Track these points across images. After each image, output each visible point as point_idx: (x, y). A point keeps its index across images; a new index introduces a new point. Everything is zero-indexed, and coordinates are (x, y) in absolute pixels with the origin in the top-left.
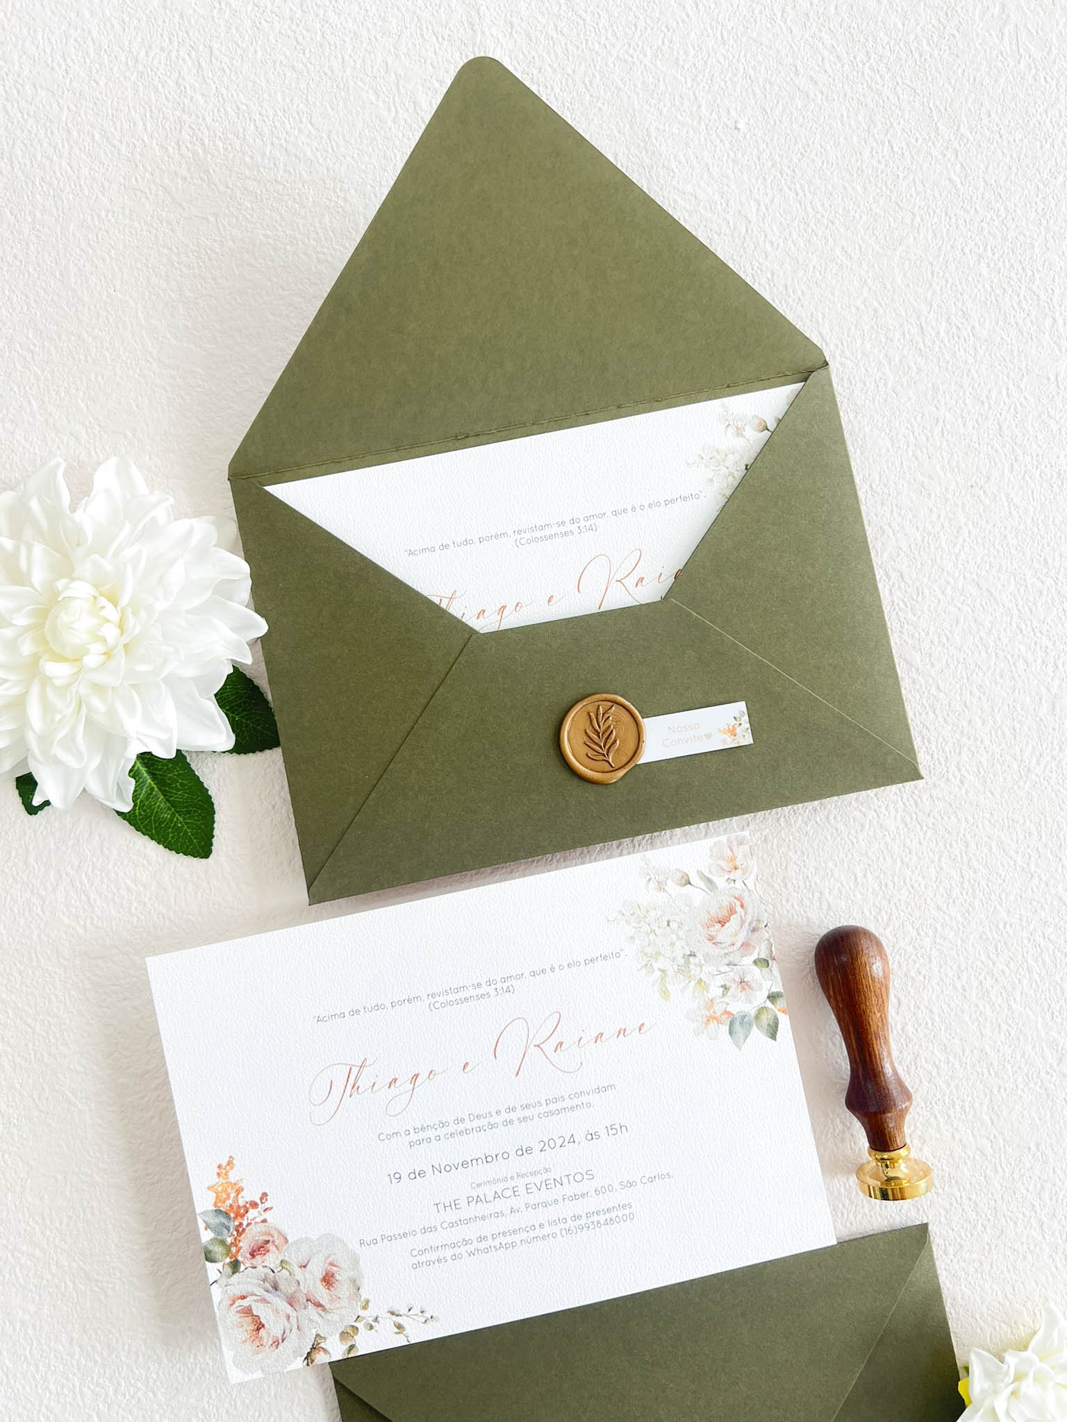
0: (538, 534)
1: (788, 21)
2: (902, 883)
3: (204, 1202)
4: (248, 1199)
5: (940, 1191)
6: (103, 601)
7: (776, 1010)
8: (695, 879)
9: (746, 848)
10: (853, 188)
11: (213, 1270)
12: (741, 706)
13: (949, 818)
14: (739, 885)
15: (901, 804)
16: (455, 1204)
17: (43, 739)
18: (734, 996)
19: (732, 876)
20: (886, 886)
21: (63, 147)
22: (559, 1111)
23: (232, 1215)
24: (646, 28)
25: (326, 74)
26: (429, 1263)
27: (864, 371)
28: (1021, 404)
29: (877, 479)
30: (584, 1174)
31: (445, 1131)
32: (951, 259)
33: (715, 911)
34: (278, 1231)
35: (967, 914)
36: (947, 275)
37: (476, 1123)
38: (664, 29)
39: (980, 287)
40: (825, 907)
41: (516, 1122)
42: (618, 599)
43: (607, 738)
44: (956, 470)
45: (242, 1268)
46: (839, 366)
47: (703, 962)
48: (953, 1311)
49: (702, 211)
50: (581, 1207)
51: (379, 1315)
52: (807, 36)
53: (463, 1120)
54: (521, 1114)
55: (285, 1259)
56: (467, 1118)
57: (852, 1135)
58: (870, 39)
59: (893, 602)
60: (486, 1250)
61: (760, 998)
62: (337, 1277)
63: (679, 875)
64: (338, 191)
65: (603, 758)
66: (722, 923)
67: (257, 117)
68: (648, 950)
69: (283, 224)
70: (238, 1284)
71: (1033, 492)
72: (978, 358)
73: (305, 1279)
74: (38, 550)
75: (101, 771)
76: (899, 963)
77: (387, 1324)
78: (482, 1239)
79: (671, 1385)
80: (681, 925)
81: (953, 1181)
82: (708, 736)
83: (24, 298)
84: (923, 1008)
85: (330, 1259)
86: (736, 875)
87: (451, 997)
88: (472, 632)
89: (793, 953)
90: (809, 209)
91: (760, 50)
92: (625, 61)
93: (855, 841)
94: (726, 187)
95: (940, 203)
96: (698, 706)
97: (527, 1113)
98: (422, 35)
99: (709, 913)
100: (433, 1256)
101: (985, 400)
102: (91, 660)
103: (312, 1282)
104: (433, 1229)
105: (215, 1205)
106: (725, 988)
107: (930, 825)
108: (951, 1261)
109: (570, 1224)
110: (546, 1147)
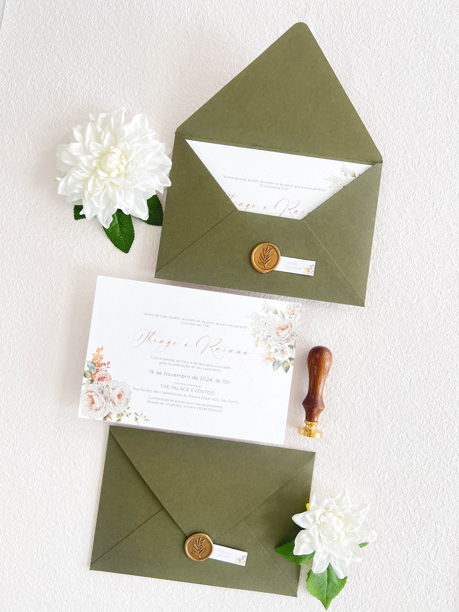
0: (268, 185)
1: (411, 45)
2: (347, 341)
3: (89, 358)
4: (104, 362)
5: (324, 445)
6: (123, 157)
7: (290, 363)
8: (279, 313)
9: (299, 309)
10: (413, 108)
11: (85, 380)
12: (314, 263)
13: (370, 325)
14: (293, 320)
15: (356, 316)
16: (167, 387)
17: (91, 195)
18: (278, 354)
19: (291, 316)
20: (341, 340)
21: (159, 8)
22: (210, 370)
23: (97, 365)
24: (363, 32)
25: (252, 12)
26: (153, 402)
27: (395, 170)
28: (443, 198)
29: (386, 206)
30: (211, 392)
31: (172, 362)
32: (437, 143)
33: (282, 325)
34: (109, 375)
35: (364, 359)
36: (434, 147)
37: (183, 364)
38: (369, 34)
39: (444, 155)
40: (318, 339)
41: (196, 368)
42: (287, 215)
43: (267, 258)
44: (414, 213)
45: (94, 382)
46: (387, 165)
47: (272, 340)
48: (314, 484)
49: (360, 98)
50: (207, 402)
51: (132, 413)
52: (416, 52)
53: (179, 361)
54: (198, 366)
55: (108, 385)
56: (181, 362)
57: (301, 416)
58: (437, 60)
59: (377, 249)
60: (172, 405)
61: (286, 358)
62: (123, 396)
63: (274, 310)
64: (243, 52)
65: (263, 264)
66: (283, 330)
67: (225, 19)
68: (256, 330)
69: (221, 57)
70: (91, 387)
71: (437, 229)
72: (434, 178)
73: (112, 393)
74: (108, 134)
75: (104, 211)
77: (133, 417)
78: (172, 401)
79: (215, 471)
80: (269, 326)
81: (329, 443)
82: (300, 269)
83: (130, 53)
84: (339, 384)
85: (122, 390)
86: (293, 316)
87: (189, 322)
88: (236, 209)
90: (396, 110)
91: (398, 52)
92: (352, 40)
93: (336, 322)
94: (371, 94)
95: (440, 123)
96: (300, 258)
97: (200, 366)
98: (288, 10)
99: (280, 325)
100: (155, 401)
101: (432, 193)
102: (113, 175)
103: (114, 395)
104: (158, 392)
105: (93, 360)
106: (276, 350)
107: (363, 325)
108: (319, 468)
109: (201, 406)
110: (202, 379)
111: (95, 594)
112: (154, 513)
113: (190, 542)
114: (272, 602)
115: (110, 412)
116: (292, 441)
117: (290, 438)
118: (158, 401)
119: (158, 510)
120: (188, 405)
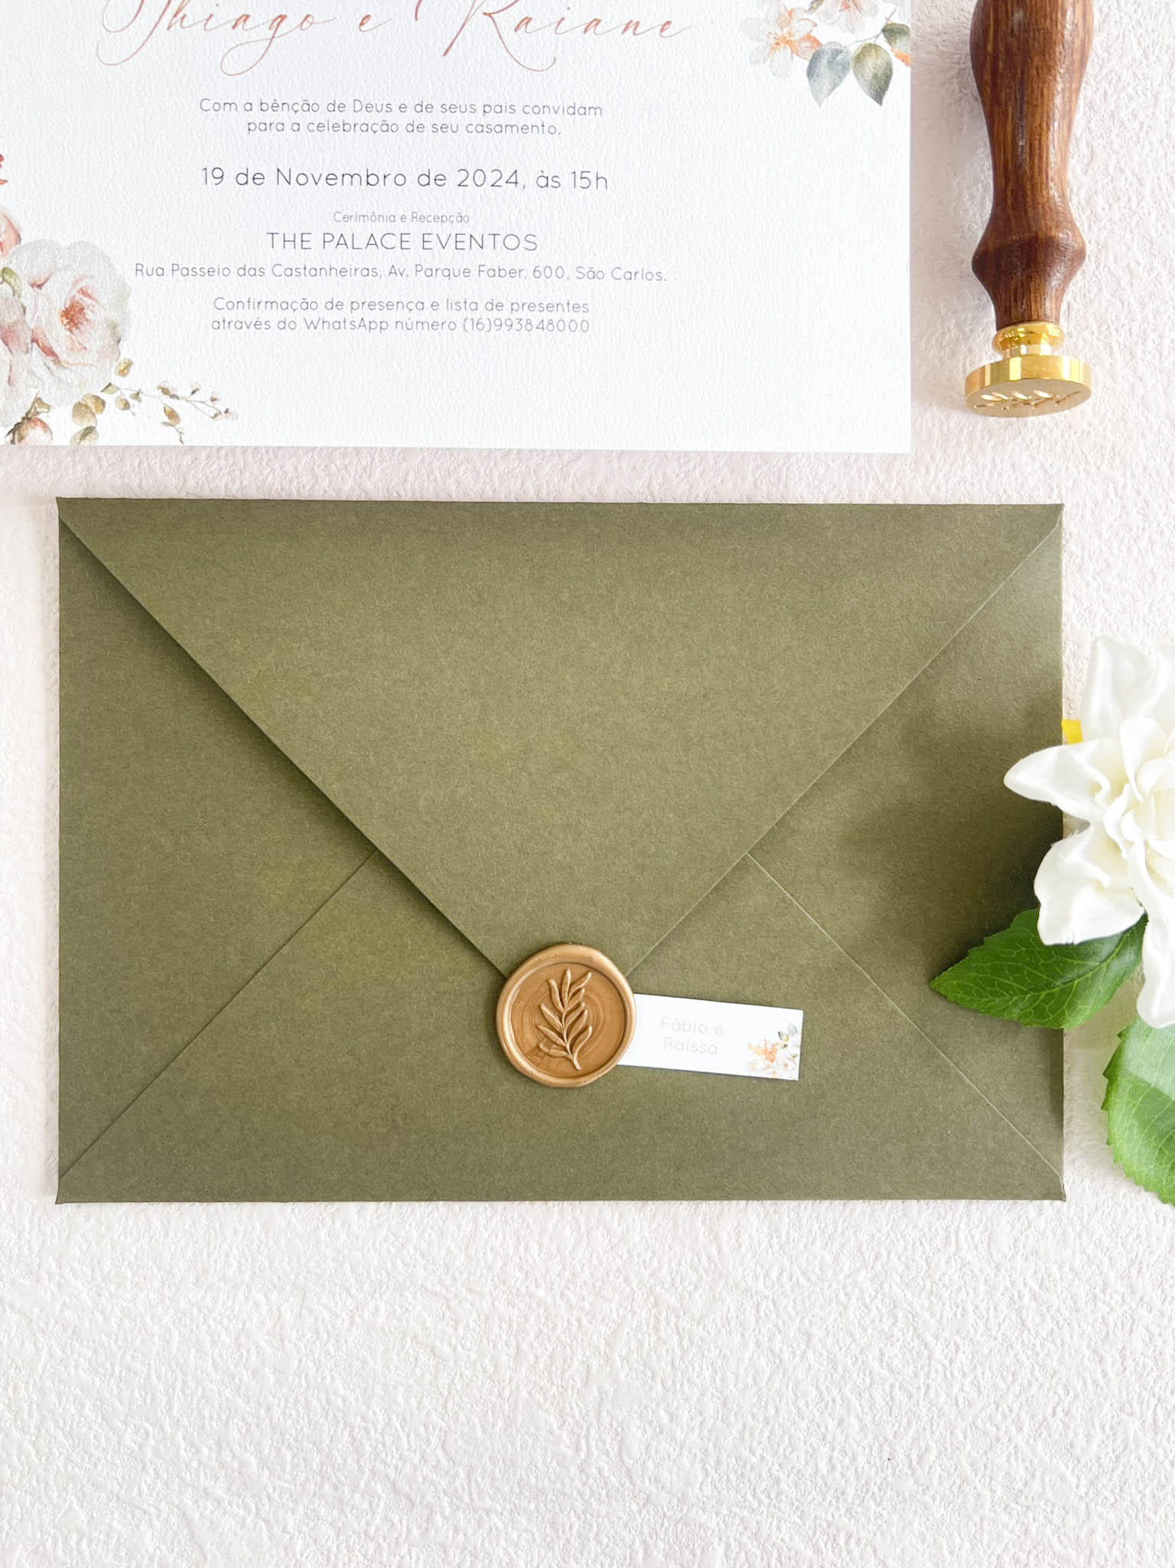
5: (1093, 469)
7: (892, 55)
16: (302, 241)
18: (827, 15)
22: (501, 129)
26: (240, 325)
30: (522, 239)
31: (309, 117)
34: (8, 220)
37: (363, 117)
41: (429, 128)
48: (1072, 664)
50: (506, 290)
51: (144, 390)
53: (341, 107)
54: (439, 118)
55: (10, 266)
56: (349, 107)
57: (970, 350)
60: (336, 325)
61: (871, 30)
62: (87, 312)
73: (36, 306)
76: (1106, 93)
77: (152, 406)
78: (334, 305)
79: (594, 644)
81: (1118, 459)
85: (82, 284)
89: (938, 39)
97: (450, 119)
100: (249, 316)
103: (47, 314)
104: (258, 272)
108: (1088, 584)
109: (482, 313)
110: (469, 181)
111: (101, 1319)
112: (327, 888)
113: (519, 998)
114: (947, 1243)
115: (38, 400)
116: (941, 475)
117: (932, 457)
118: (263, 314)
119: (351, 871)
120: (416, 316)
